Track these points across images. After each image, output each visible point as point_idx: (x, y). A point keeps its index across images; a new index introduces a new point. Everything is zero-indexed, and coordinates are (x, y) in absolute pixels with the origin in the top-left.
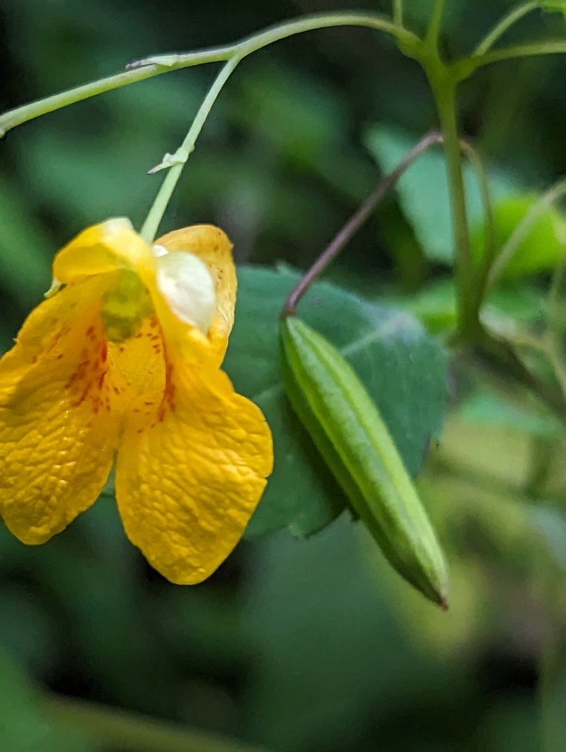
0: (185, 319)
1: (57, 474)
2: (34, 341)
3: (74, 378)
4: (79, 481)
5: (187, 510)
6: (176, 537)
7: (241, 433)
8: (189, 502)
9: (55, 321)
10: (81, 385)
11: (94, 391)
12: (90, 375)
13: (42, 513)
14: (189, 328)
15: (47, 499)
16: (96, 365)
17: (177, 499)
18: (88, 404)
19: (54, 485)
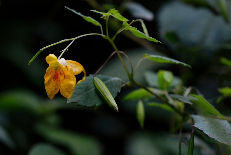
0: (62, 64)
1: (53, 89)
2: (48, 73)
3: (54, 77)
4: (56, 89)
5: (66, 89)
6: (66, 92)
7: (72, 78)
8: (67, 88)
9: (49, 70)
10: (55, 78)
11: (57, 79)
12: (56, 77)
13: (52, 94)
14: (62, 66)
15: (52, 92)
16: (57, 76)
17: (65, 87)
18: (56, 80)
19: (52, 90)
